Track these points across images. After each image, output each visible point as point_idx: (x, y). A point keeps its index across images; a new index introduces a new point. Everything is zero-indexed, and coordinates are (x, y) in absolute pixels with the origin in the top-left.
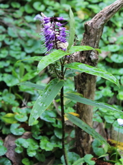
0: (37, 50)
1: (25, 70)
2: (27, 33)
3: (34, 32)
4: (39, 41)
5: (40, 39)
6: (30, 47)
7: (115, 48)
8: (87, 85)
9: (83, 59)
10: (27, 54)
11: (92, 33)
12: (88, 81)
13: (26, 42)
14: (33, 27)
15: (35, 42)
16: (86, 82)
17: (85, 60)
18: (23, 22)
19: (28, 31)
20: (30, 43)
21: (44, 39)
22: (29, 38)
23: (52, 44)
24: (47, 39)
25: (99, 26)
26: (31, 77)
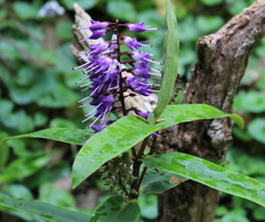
0: (43, 96)
1: (11, 150)
2: (17, 50)
3: (37, 47)
4: (49, 71)
5: (52, 66)
6: (27, 88)
7: (260, 102)
8: (194, 211)
9: (188, 137)
10: (17, 108)
11: (219, 67)
12: (196, 198)
13: (14, 73)
14: (36, 33)
15: (40, 74)
16: (191, 202)
17: (194, 140)
18: (8, 18)
19: (21, 45)
20: (24, 76)
21: (89, 83)
22: (23, 63)
23: (111, 98)
24: (96, 84)
25: (240, 52)
26: (25, 172)
